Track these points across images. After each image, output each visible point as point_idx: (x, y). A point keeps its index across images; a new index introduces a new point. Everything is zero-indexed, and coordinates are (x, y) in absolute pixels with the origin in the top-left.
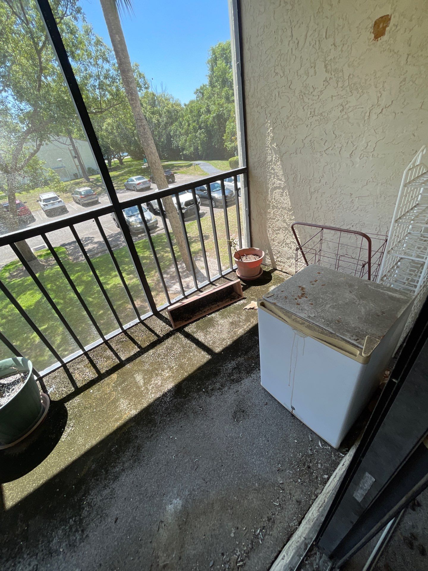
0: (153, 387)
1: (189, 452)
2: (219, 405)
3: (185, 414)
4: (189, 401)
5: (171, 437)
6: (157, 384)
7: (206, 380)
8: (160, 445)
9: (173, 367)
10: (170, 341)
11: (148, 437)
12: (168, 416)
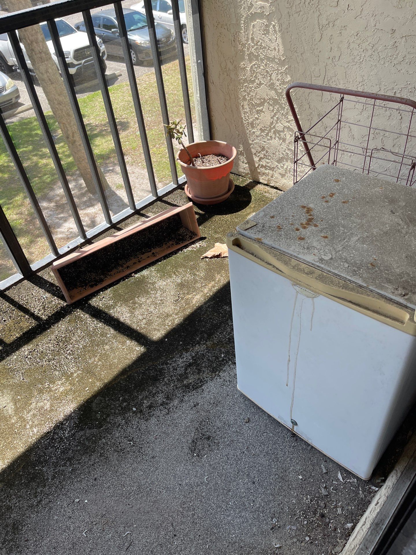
0: (34, 415)
1: (113, 522)
2: (164, 433)
3: (100, 456)
4: (107, 430)
5: (77, 500)
6: (42, 407)
7: (138, 391)
8: (56, 517)
9: (72, 373)
10: (62, 326)
11: (32, 506)
12: (68, 463)
